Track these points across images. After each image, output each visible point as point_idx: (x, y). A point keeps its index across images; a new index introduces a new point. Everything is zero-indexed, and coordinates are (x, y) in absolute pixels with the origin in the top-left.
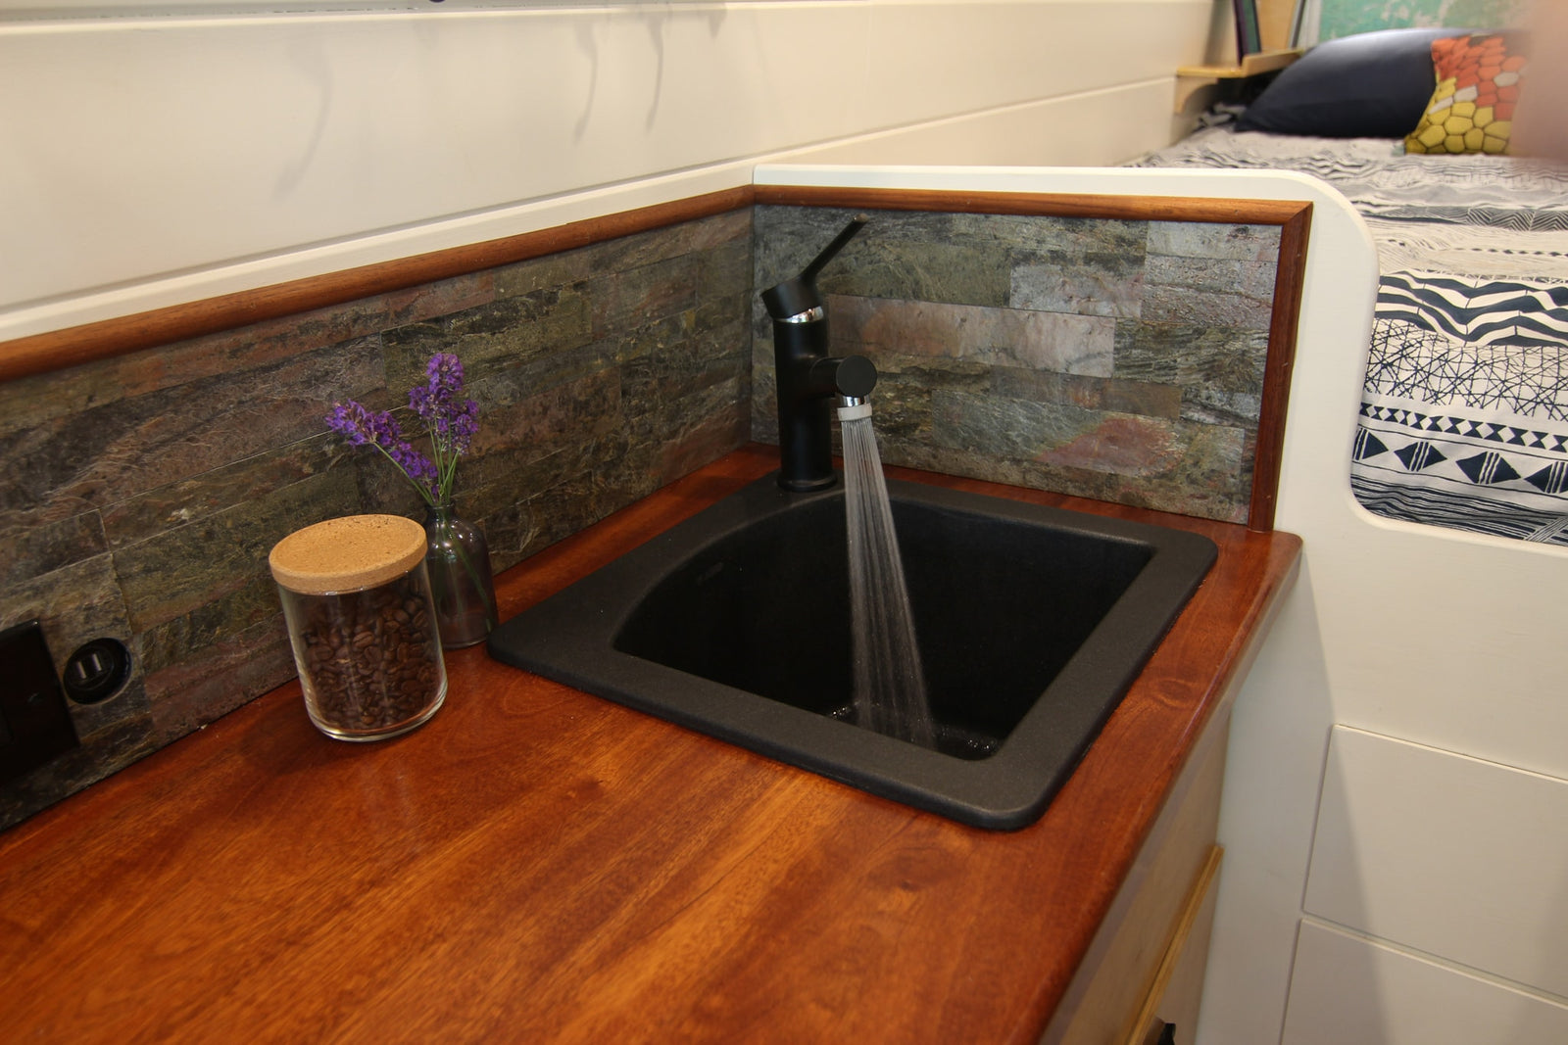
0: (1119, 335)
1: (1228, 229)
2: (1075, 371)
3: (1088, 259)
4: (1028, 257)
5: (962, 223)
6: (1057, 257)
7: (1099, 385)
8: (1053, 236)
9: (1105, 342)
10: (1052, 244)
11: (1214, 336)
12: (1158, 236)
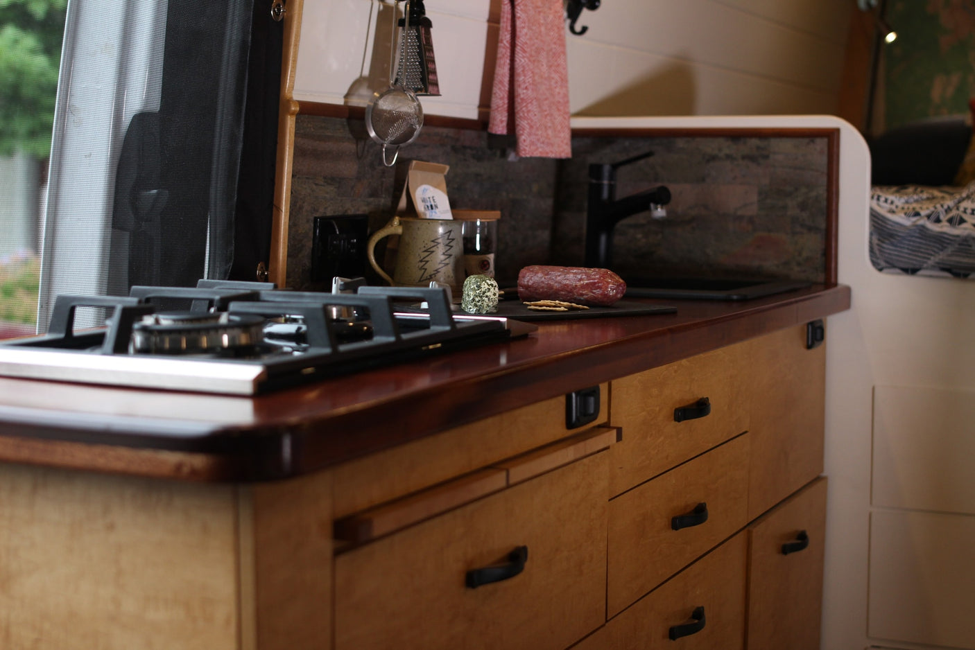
0: (760, 194)
1: (806, 140)
2: (739, 213)
3: (744, 158)
4: (713, 158)
5: (681, 143)
6: (728, 157)
7: (751, 220)
8: (727, 147)
9: (755, 198)
10: (726, 151)
11: (804, 190)
12: (776, 144)
